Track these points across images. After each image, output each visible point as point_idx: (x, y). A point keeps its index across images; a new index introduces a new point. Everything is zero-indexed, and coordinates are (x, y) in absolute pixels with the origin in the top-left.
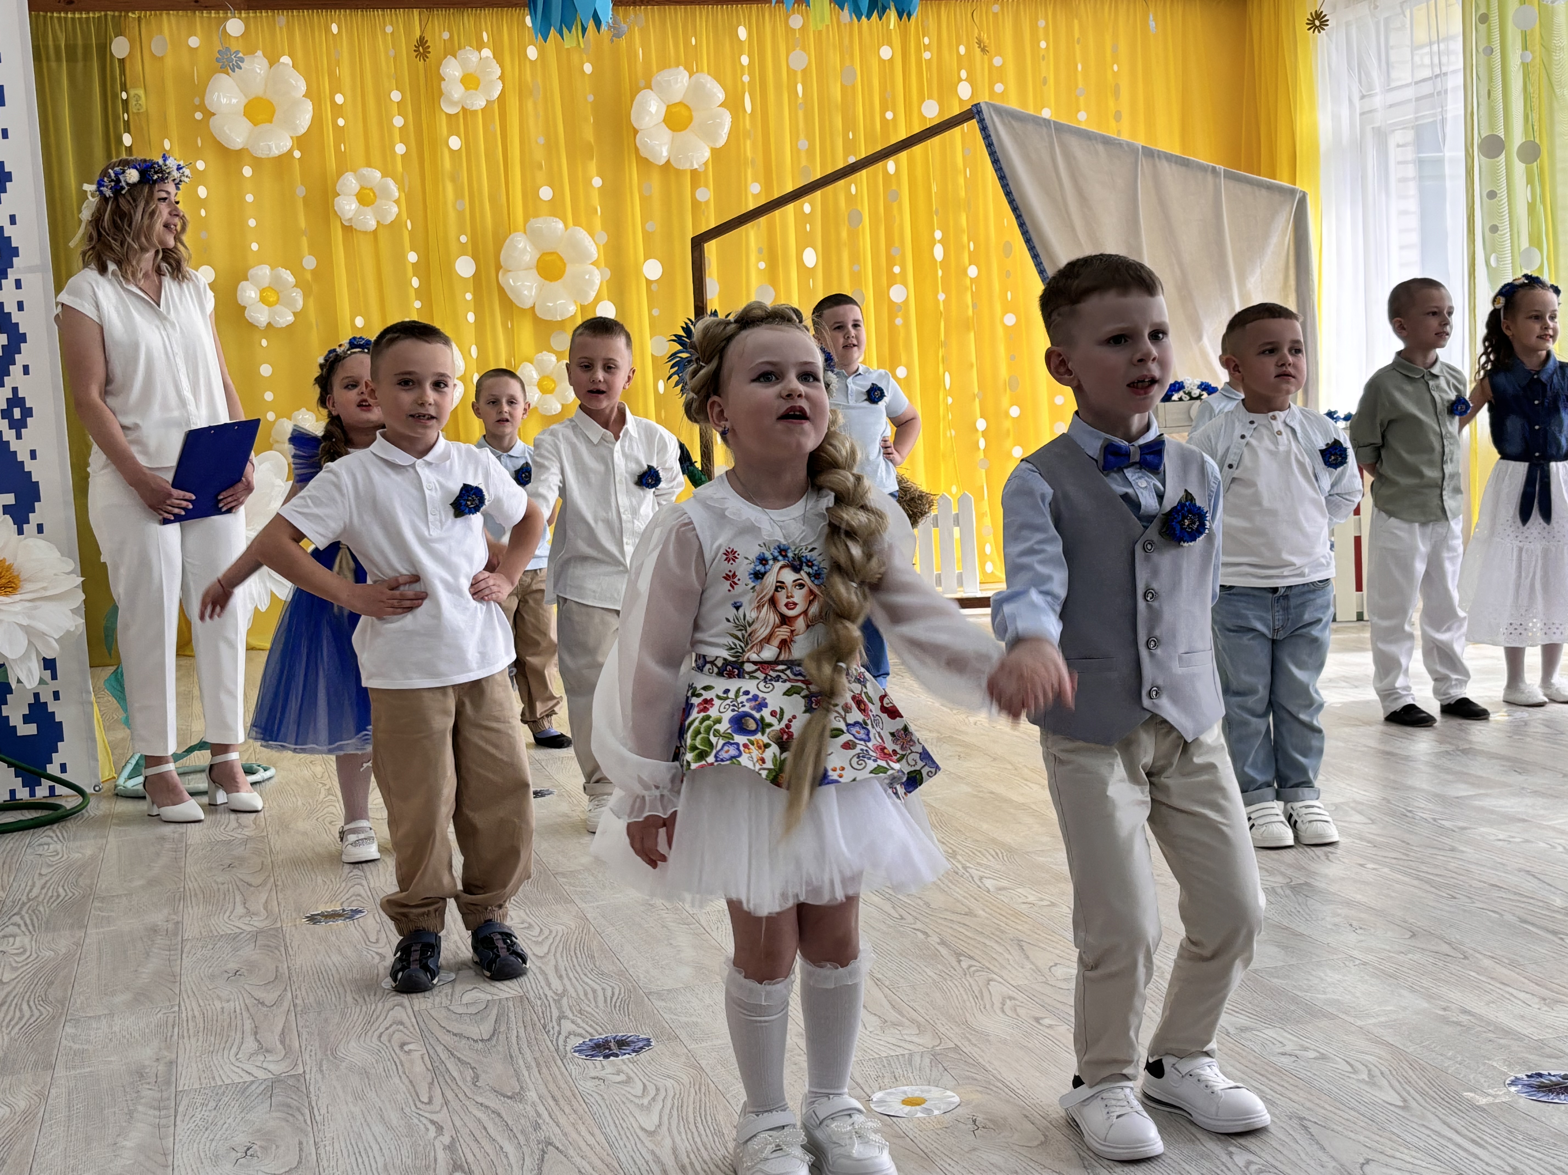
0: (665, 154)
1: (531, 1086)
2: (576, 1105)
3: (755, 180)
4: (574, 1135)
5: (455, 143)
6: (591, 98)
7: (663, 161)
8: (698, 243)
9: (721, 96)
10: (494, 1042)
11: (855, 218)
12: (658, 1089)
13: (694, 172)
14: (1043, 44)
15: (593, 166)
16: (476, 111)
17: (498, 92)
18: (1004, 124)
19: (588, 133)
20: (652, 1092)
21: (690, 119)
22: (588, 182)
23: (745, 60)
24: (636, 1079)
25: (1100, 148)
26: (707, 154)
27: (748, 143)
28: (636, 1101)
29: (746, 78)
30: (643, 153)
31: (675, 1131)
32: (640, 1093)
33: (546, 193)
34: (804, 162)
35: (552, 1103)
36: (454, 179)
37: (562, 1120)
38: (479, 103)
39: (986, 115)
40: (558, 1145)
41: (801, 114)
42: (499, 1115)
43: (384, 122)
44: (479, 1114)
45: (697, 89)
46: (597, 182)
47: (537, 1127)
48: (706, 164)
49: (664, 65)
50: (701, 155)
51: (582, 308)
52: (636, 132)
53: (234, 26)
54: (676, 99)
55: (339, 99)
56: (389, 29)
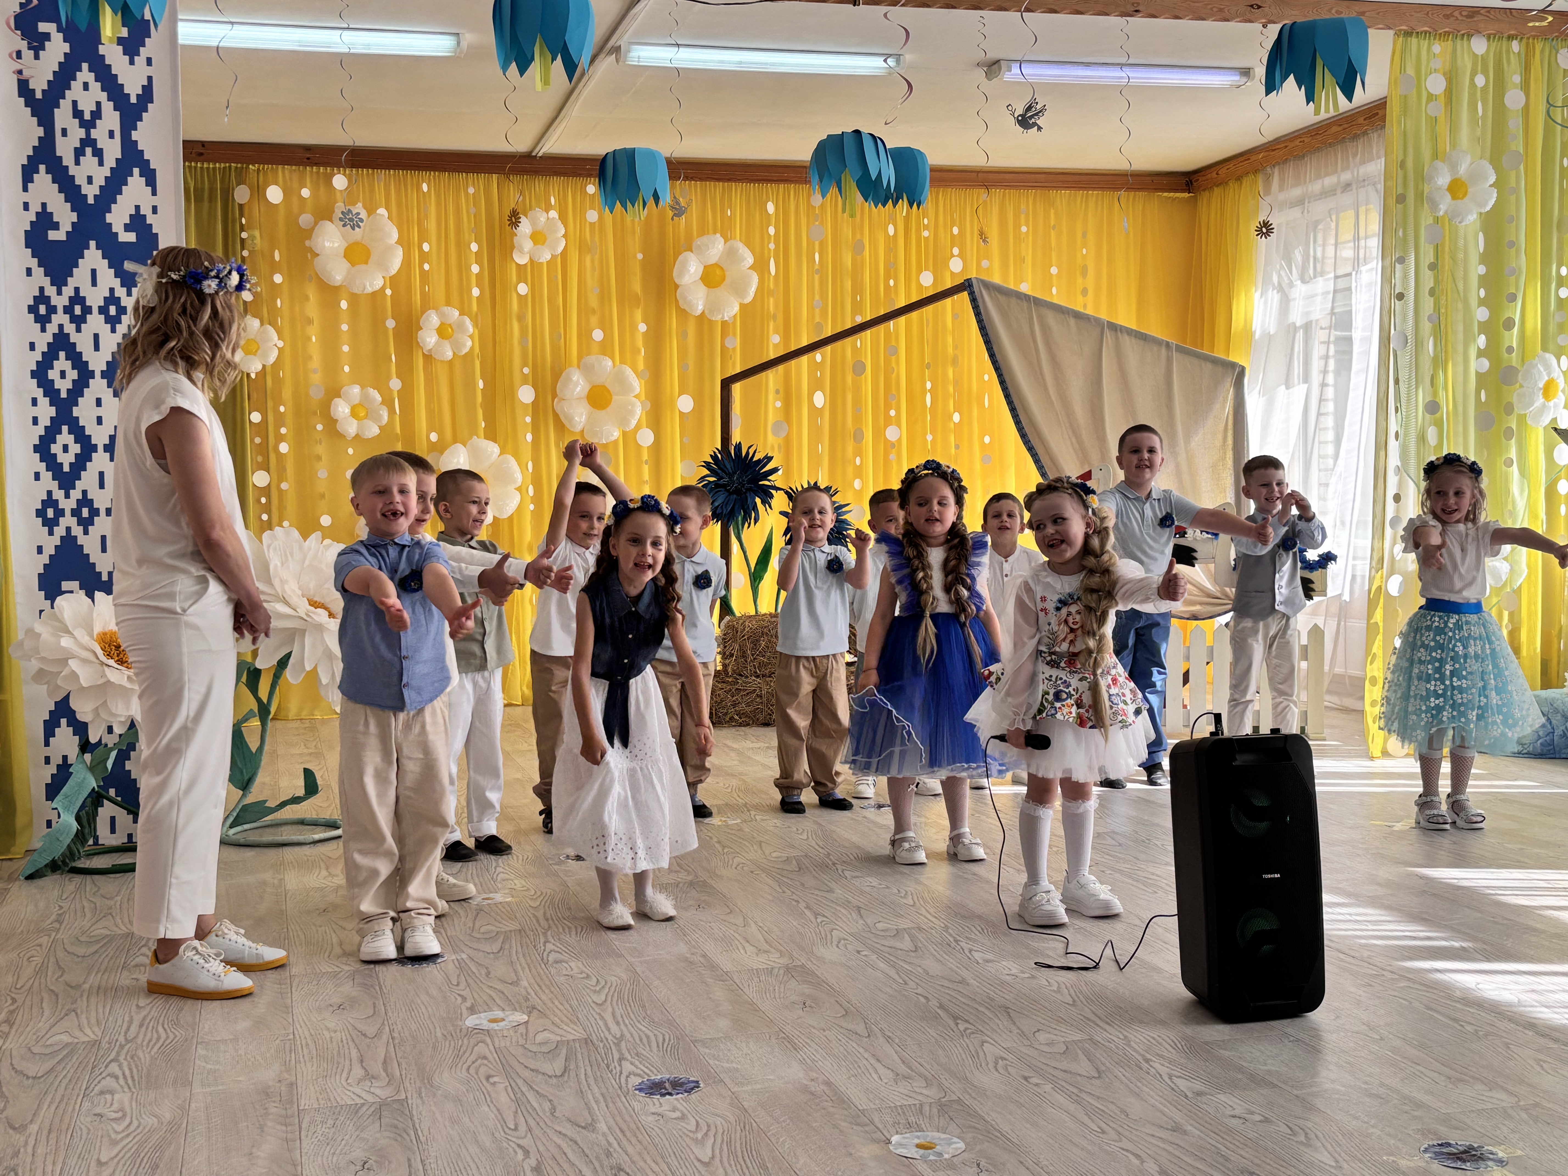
0: (700, 307)
1: (601, 1118)
2: (640, 1136)
3: (776, 332)
4: (642, 1164)
5: (523, 289)
6: (640, 256)
7: (698, 312)
8: (727, 384)
9: (750, 260)
10: (566, 1078)
11: (859, 368)
12: (709, 1126)
13: (724, 324)
14: (1024, 229)
15: (639, 314)
16: (542, 263)
17: (562, 248)
18: (991, 297)
19: (637, 286)
20: (705, 1129)
21: (723, 278)
22: (634, 327)
23: (772, 231)
24: (690, 1116)
25: (1071, 320)
26: (736, 309)
27: (771, 300)
28: (691, 1135)
29: (772, 246)
30: (682, 305)
31: (727, 1165)
32: (694, 1129)
33: (598, 335)
34: (817, 320)
35: (620, 1135)
36: (521, 319)
37: (630, 1150)
38: (545, 256)
39: (976, 288)
40: (628, 1171)
41: (817, 277)
42: (576, 1143)
43: (463, 269)
44: (559, 1141)
45: (731, 254)
46: (642, 327)
47: (609, 1154)
48: (735, 316)
49: (703, 232)
50: (732, 310)
51: (625, 434)
52: (677, 287)
53: (340, 181)
54: (713, 261)
55: (426, 247)
56: (471, 190)
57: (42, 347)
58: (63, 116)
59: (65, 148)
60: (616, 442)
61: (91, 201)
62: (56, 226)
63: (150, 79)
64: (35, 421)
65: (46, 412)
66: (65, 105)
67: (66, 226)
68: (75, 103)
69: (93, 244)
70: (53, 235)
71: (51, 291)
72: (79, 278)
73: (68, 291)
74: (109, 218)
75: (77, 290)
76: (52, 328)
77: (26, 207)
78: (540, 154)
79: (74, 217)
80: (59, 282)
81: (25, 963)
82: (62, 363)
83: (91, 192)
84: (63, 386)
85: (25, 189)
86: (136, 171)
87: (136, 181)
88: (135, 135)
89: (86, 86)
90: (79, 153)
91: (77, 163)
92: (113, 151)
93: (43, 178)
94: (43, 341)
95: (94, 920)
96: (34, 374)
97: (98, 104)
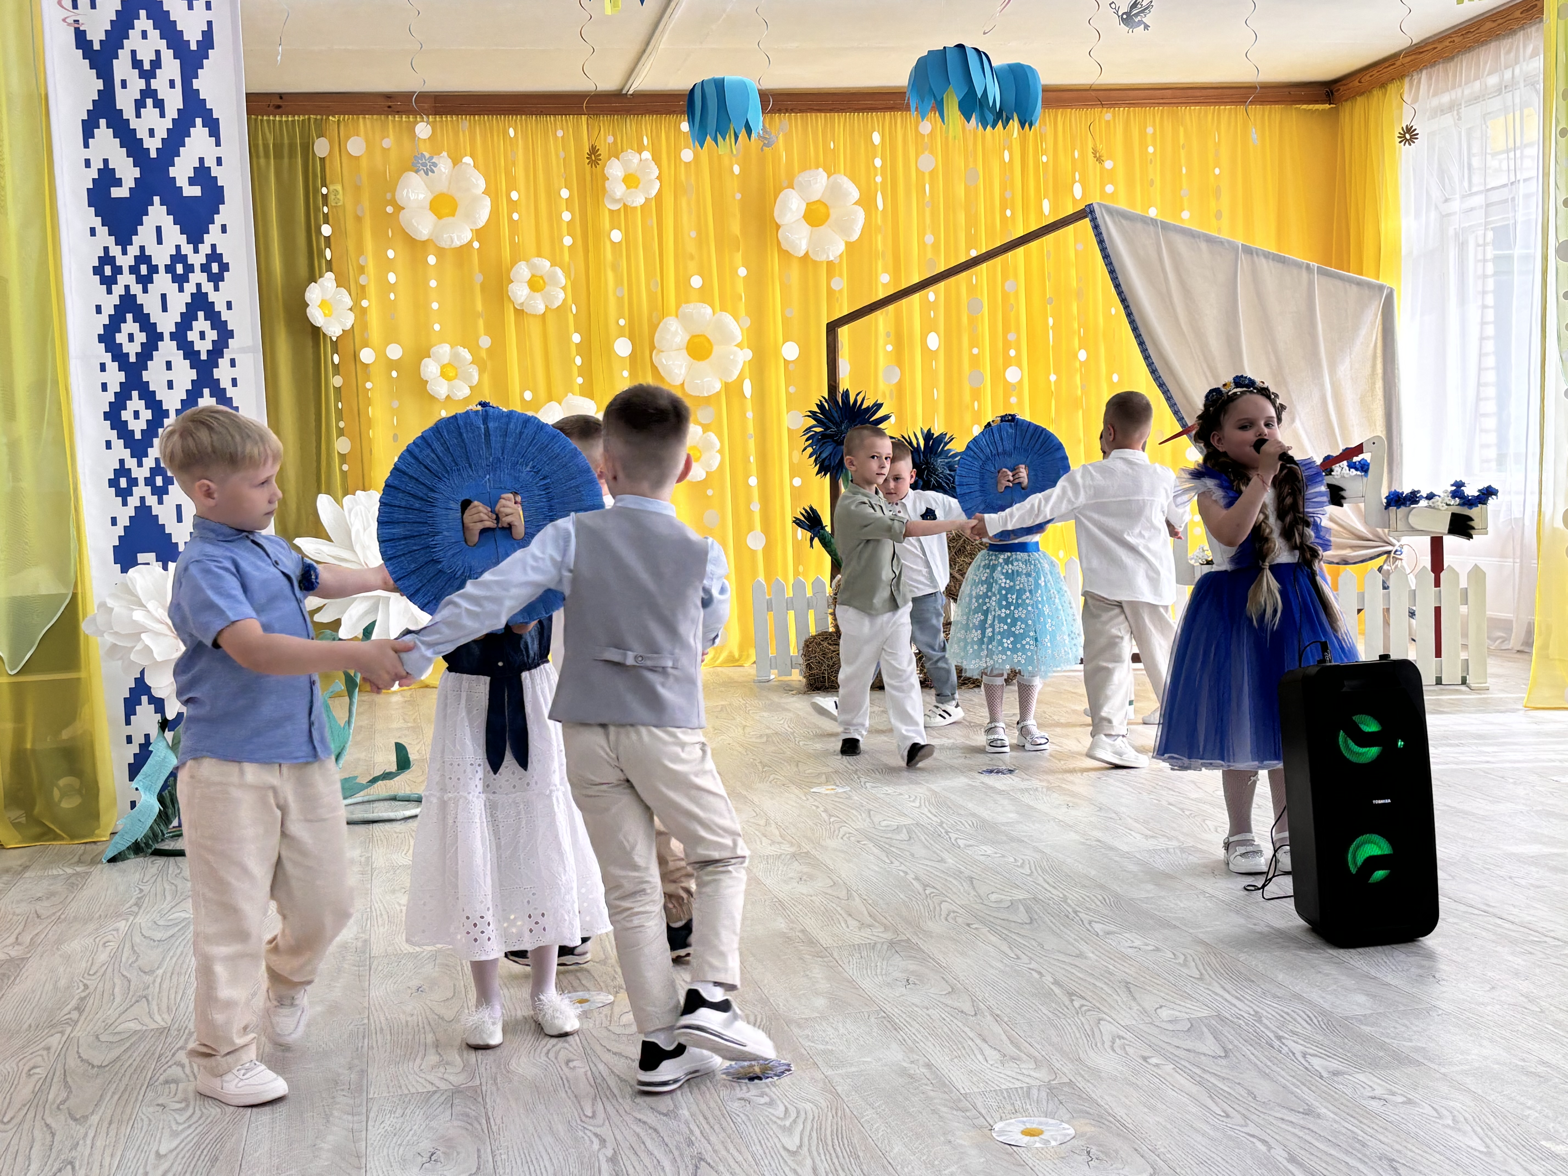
0: (804, 247)
1: (684, 1105)
2: (725, 1124)
3: (885, 271)
4: (724, 1152)
5: (616, 236)
6: (738, 196)
7: (802, 253)
8: (832, 328)
9: (855, 194)
11: (975, 307)
12: (798, 1113)
13: (830, 264)
14: (1151, 149)
15: (739, 257)
16: (636, 208)
17: (656, 191)
18: (1114, 222)
19: (735, 227)
20: (793, 1115)
21: (828, 216)
22: (734, 272)
23: (878, 162)
24: (779, 1102)
25: (1204, 246)
26: (841, 247)
27: (879, 238)
28: (779, 1122)
29: (879, 179)
30: (785, 246)
31: (815, 1153)
32: (782, 1115)
33: (696, 282)
34: (929, 255)
35: (703, 1122)
36: (615, 267)
37: (713, 1139)
38: (639, 200)
39: (1098, 214)
40: (709, 1160)
41: (928, 211)
42: (655, 1130)
43: (554, 217)
44: (638, 1130)
45: (834, 189)
46: (742, 272)
47: (690, 1143)
48: (841, 256)
49: (804, 168)
50: (836, 249)
51: (727, 386)
52: (778, 227)
53: (423, 129)
54: (815, 198)
55: (514, 196)
56: (560, 133)
57: (109, 310)
58: (122, 67)
59: (125, 101)
60: (718, 393)
61: (153, 154)
62: (119, 183)
63: (210, 23)
64: (104, 387)
65: (115, 377)
66: (124, 55)
67: (129, 182)
68: (134, 53)
69: (157, 199)
70: (116, 193)
71: (115, 251)
72: (144, 236)
73: (133, 250)
74: (173, 172)
75: (142, 248)
76: (118, 290)
77: (88, 164)
78: (630, 92)
79: (137, 172)
80: (124, 241)
81: (101, 948)
82: (130, 326)
83: (153, 145)
84: (132, 350)
85: (86, 145)
86: (199, 121)
87: (199, 132)
88: (196, 84)
89: (144, 35)
90: (139, 105)
91: (138, 115)
92: (174, 101)
93: (104, 133)
94: (110, 303)
95: (173, 904)
96: (101, 339)
97: (158, 53)
